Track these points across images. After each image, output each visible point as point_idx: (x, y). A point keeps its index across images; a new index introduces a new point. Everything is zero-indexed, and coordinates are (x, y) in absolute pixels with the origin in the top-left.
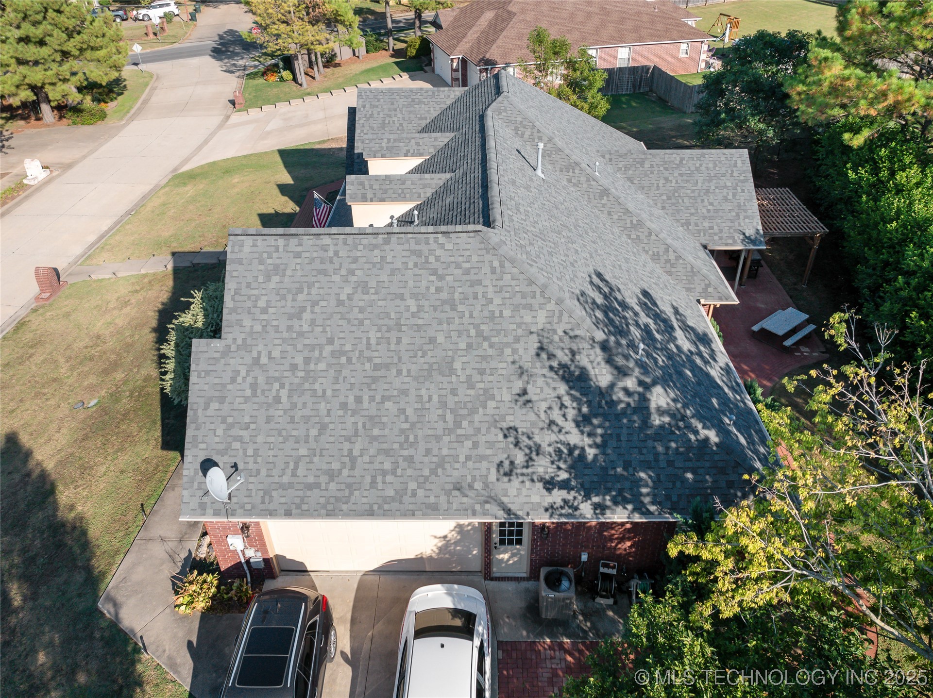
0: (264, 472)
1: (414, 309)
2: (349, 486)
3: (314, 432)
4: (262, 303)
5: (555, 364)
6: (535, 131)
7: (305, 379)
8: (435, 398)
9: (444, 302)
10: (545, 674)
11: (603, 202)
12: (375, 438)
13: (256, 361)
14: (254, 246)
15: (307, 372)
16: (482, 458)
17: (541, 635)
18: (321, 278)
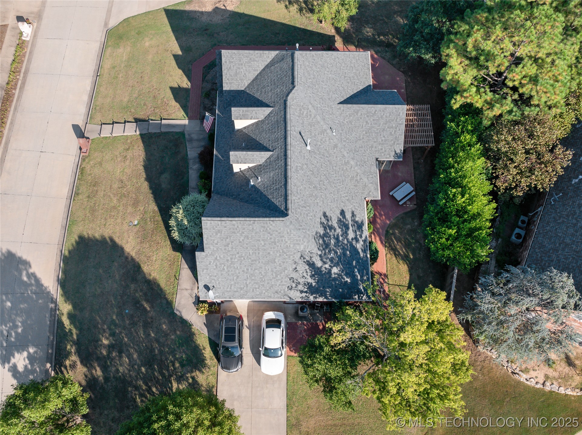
0: (222, 288)
1: (263, 244)
2: (246, 291)
3: (235, 278)
4: (216, 242)
5: (305, 260)
6: (309, 111)
7: (231, 264)
8: (270, 269)
9: (272, 242)
10: (299, 331)
11: (335, 151)
12: (253, 280)
13: (216, 258)
14: (211, 223)
15: (232, 262)
16: (283, 285)
17: (299, 320)
18: (233, 234)
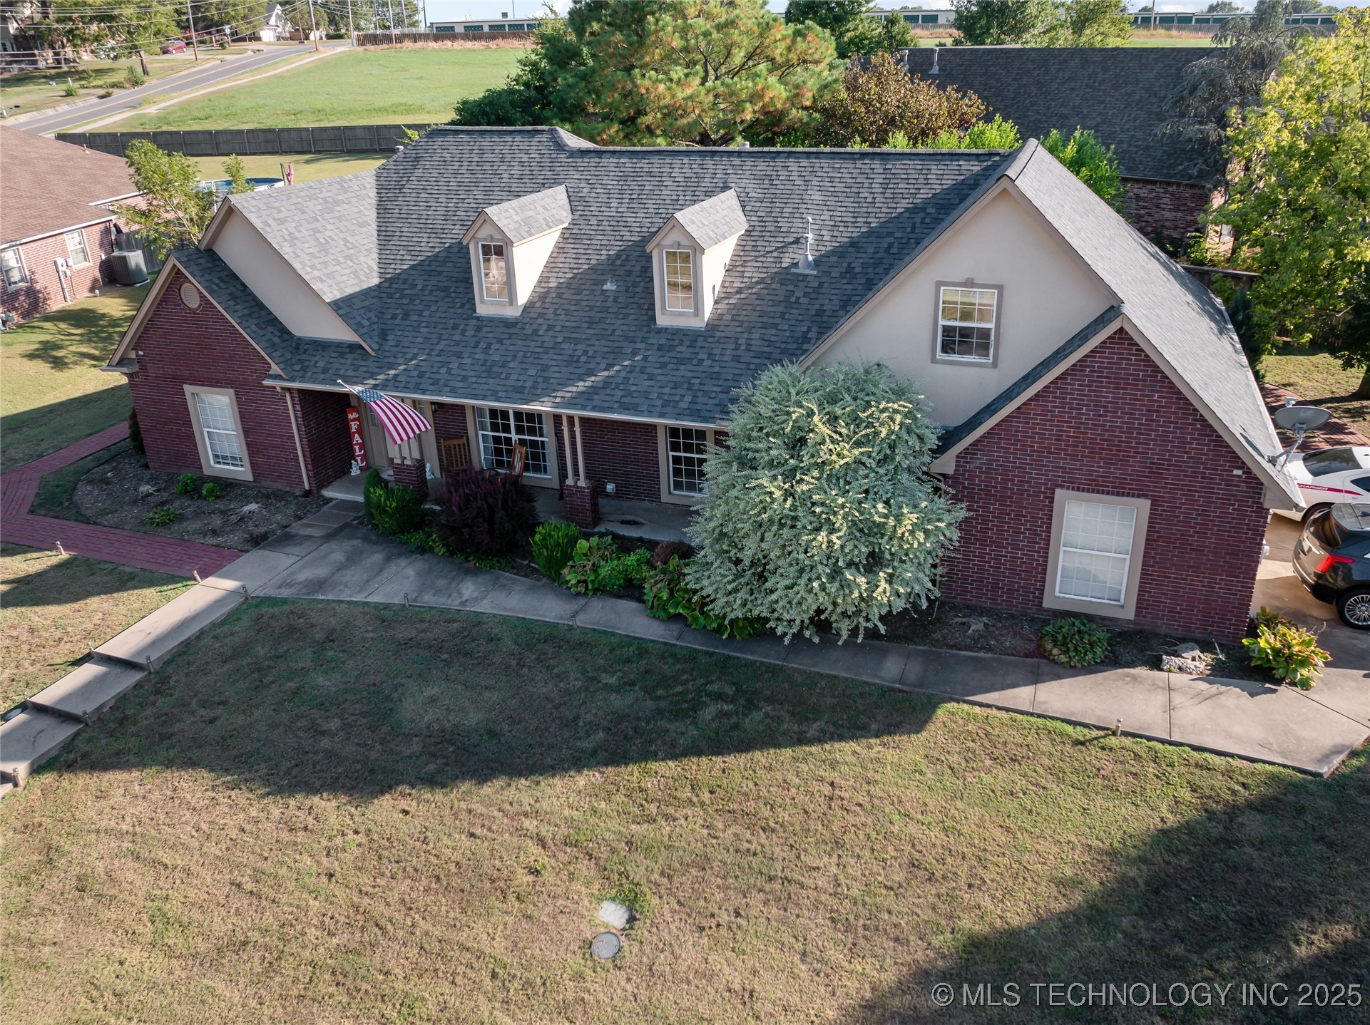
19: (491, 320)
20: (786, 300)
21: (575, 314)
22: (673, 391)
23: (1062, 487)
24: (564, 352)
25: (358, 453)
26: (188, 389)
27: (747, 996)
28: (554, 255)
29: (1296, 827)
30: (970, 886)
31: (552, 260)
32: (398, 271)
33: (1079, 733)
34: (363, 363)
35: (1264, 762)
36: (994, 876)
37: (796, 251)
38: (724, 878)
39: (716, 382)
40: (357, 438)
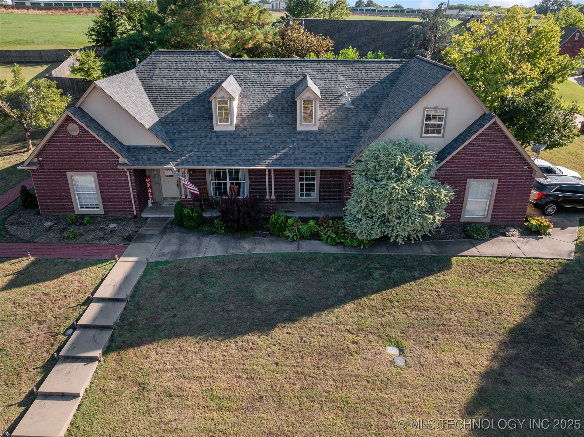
19: (222, 133)
20: (346, 118)
21: (259, 128)
22: (315, 156)
23: (470, 178)
24: (262, 144)
25: (150, 196)
26: (68, 174)
27: (457, 364)
28: (240, 104)
29: (575, 276)
30: (499, 313)
31: (240, 106)
32: (166, 114)
33: (499, 260)
34: (167, 155)
35: (556, 259)
36: (504, 309)
37: (342, 99)
38: (423, 329)
39: (332, 151)
40: (150, 190)
